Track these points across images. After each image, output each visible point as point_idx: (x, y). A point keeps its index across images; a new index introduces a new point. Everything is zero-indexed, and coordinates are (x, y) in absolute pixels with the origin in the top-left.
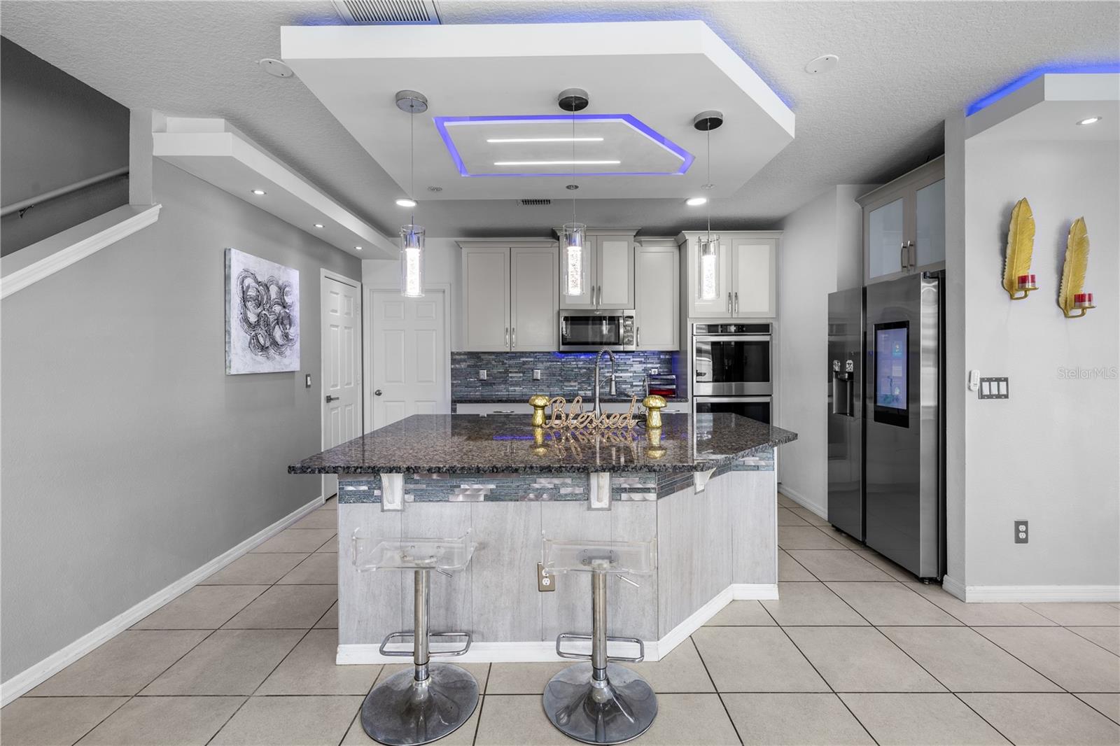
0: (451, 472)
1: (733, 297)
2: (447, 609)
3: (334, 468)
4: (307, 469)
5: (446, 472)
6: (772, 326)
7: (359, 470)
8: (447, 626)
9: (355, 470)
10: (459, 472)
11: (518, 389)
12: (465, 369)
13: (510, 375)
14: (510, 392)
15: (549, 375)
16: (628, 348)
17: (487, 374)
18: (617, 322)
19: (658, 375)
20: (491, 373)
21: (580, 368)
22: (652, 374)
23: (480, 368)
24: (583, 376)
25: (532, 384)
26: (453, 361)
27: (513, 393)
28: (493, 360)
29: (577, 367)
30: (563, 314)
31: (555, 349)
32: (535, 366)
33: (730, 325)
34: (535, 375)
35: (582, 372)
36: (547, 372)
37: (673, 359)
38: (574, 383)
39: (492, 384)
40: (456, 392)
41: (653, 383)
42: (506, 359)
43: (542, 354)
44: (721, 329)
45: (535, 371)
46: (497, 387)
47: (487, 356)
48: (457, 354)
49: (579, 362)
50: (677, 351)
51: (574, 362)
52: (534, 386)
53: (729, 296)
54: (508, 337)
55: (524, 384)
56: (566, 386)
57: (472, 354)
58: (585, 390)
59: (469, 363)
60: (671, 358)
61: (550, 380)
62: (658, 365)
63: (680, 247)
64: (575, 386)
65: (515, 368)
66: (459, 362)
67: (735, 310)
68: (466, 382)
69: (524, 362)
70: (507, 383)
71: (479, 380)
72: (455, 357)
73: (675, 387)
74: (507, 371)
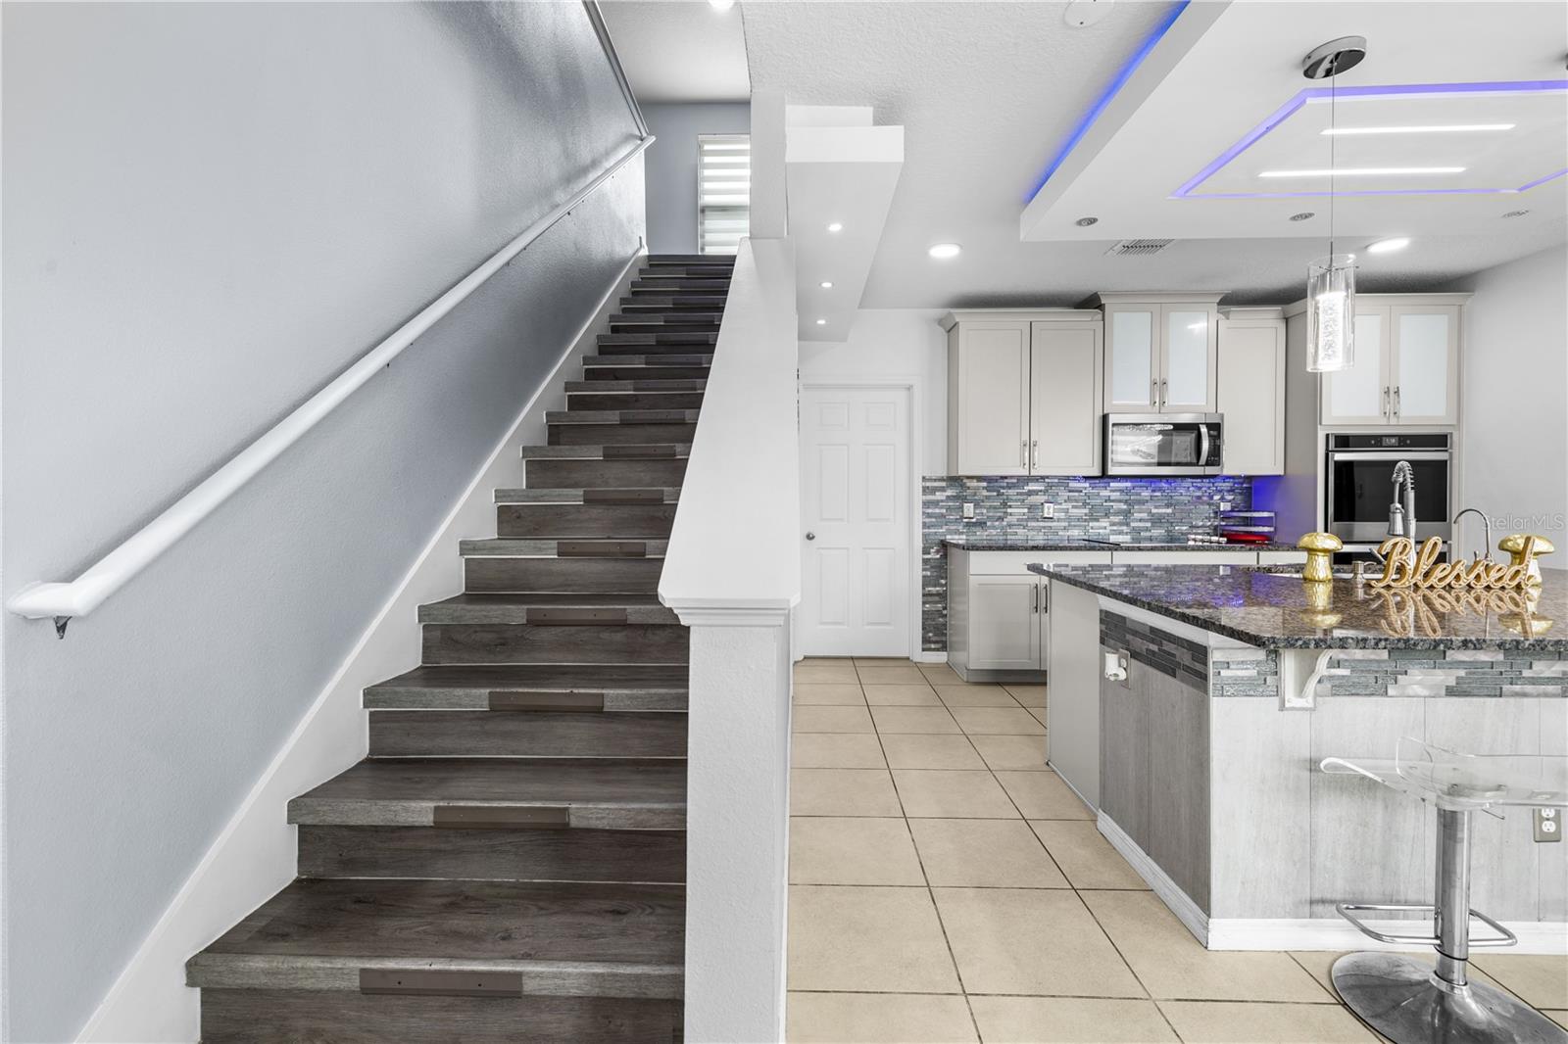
0: (1538, 648)
1: (1391, 393)
2: (1384, 867)
3: (1340, 640)
4: (1297, 640)
5: (1529, 649)
6: (1451, 437)
7: (1383, 643)
8: (1384, 895)
9: (1377, 644)
10: (1551, 648)
11: (1021, 531)
12: (942, 501)
13: (1009, 510)
14: (1009, 537)
15: (1066, 511)
16: (1210, 470)
17: (975, 508)
18: (1196, 432)
19: (1232, 511)
20: (981, 507)
21: (1113, 501)
22: (1222, 509)
23: (965, 500)
24: (1118, 513)
25: (1042, 524)
26: (925, 490)
27: (1013, 537)
28: (984, 488)
29: (1108, 500)
30: (1112, 419)
31: (1097, 472)
32: (1046, 497)
33: (1386, 436)
34: (1046, 510)
35: (1117, 506)
36: (1064, 506)
37: (1255, 489)
38: (1104, 523)
39: (981, 524)
40: (929, 534)
41: (1223, 523)
42: (1003, 488)
43: (1056, 481)
44: (1373, 442)
45: (1046, 505)
46: (989, 528)
47: (974, 484)
48: (930, 480)
49: (1111, 491)
50: (1280, 476)
51: (1105, 493)
52: (1044, 527)
53: (1387, 392)
54: (1027, 454)
55: (1029, 524)
56: (1092, 528)
57: (954, 480)
58: (1121, 533)
59: (949, 493)
60: (1250, 488)
61: (1069, 519)
62: (1231, 497)
63: (1287, 320)
64: (1105, 528)
65: (1016, 501)
66: (934, 490)
67: (1395, 413)
68: (943, 520)
69: (1029, 491)
70: (1005, 523)
71: (962, 517)
72: (928, 484)
73: (1272, 529)
74: (1005, 505)
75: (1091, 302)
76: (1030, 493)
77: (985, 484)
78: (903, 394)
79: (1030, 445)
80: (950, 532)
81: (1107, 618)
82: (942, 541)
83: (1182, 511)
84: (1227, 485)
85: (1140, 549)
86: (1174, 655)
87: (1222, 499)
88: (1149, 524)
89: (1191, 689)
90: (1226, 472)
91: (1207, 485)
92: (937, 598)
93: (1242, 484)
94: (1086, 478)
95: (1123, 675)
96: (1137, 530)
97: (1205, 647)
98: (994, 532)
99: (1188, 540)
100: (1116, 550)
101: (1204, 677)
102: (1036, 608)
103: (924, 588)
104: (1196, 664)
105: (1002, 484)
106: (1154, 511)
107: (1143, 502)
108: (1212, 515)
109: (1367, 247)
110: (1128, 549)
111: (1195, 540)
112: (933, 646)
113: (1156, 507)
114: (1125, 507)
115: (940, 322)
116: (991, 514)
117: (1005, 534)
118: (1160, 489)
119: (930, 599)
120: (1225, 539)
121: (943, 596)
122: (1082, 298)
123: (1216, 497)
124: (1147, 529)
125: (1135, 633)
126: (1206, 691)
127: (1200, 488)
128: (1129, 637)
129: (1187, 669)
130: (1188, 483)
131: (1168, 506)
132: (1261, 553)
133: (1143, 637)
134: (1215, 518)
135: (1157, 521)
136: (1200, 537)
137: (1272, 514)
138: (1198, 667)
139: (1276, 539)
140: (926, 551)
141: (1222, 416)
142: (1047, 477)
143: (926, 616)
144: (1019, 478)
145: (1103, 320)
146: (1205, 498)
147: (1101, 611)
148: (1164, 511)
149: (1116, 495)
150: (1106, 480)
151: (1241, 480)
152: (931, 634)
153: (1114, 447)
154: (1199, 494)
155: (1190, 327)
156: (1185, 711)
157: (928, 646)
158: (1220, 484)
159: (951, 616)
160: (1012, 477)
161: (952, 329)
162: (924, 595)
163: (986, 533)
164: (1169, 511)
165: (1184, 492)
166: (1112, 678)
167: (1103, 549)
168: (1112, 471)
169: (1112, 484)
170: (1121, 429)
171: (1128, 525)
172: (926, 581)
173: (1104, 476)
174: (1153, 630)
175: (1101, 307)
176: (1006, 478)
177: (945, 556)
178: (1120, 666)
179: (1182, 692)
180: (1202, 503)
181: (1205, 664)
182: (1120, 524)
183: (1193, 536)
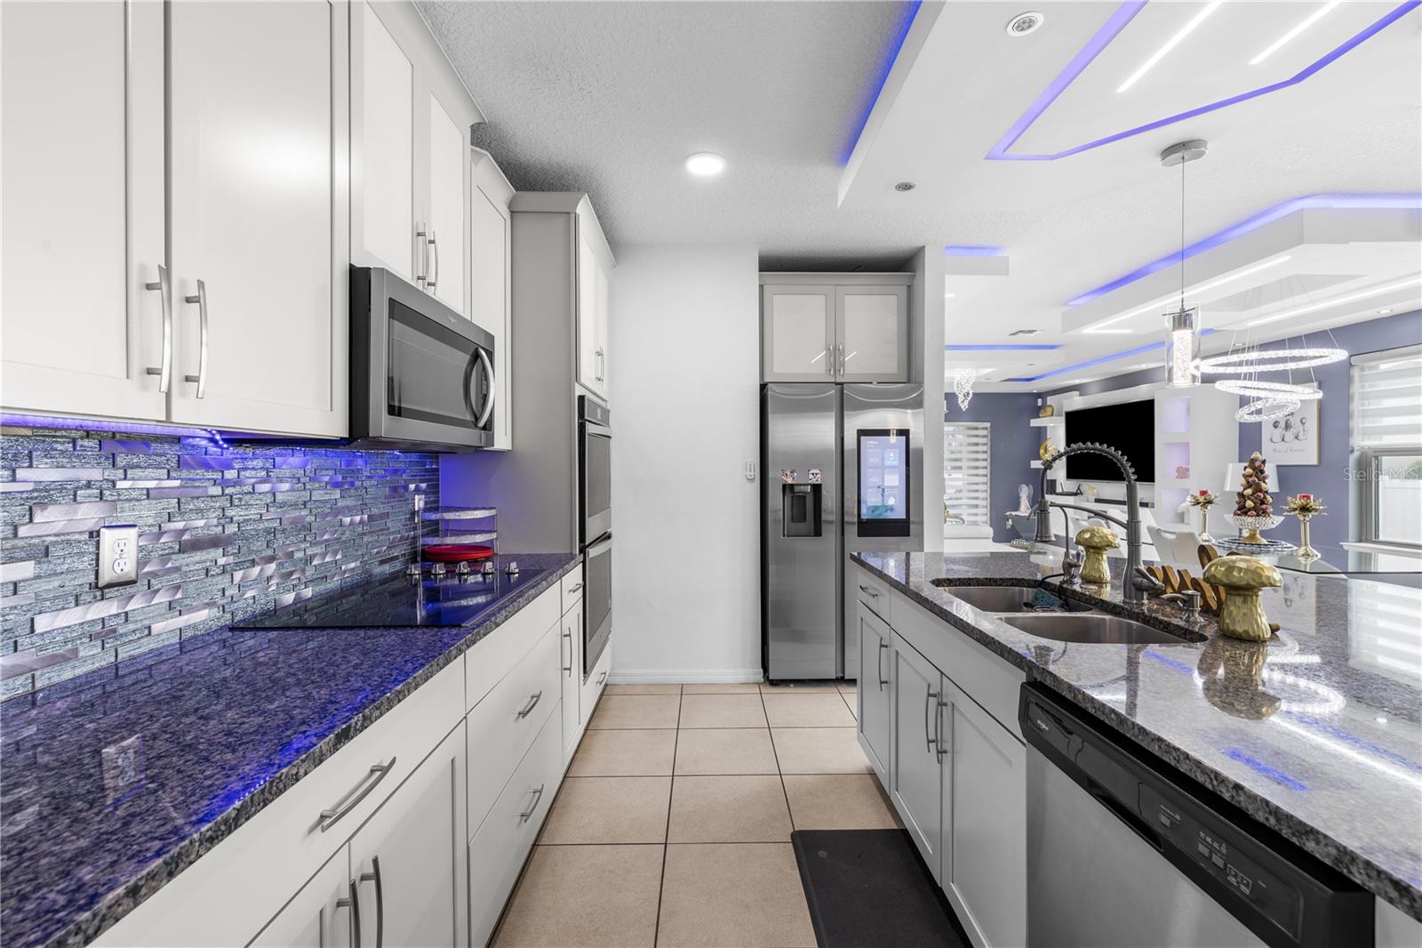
19: (424, 510)
33: (599, 406)
50: (509, 452)
53: (597, 353)
63: (513, 214)
67: (601, 380)
73: (494, 536)
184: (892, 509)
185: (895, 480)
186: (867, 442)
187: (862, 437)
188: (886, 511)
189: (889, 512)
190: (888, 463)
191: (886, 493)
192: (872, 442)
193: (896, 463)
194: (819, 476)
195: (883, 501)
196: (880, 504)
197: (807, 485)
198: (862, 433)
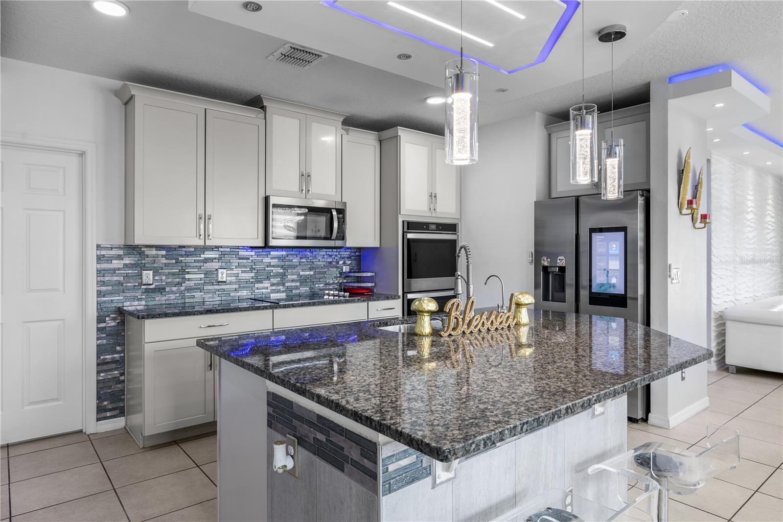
1: (433, 196)
6: (458, 226)
11: (198, 294)
12: (119, 269)
13: (187, 276)
14: (187, 300)
15: (237, 276)
16: (339, 243)
17: (154, 276)
18: (329, 214)
19: (350, 272)
20: (160, 274)
21: (273, 266)
22: (344, 271)
23: (144, 267)
24: (276, 275)
25: (216, 287)
26: (99, 258)
27: (191, 300)
28: (163, 256)
29: (269, 265)
30: (273, 200)
31: (260, 243)
32: (220, 264)
33: (431, 223)
34: (220, 275)
35: (275, 270)
36: (235, 272)
37: (362, 256)
38: (266, 284)
39: (160, 290)
40: (104, 302)
41: (345, 281)
42: (182, 256)
43: (229, 250)
44: (425, 227)
45: (220, 271)
46: (169, 293)
47: (153, 252)
48: (106, 248)
49: (270, 259)
50: (377, 248)
51: (267, 260)
52: (219, 290)
53: (431, 196)
54: (202, 226)
55: (205, 288)
56: (257, 289)
57: (132, 249)
58: (278, 291)
59: (127, 261)
60: (360, 255)
61: (239, 282)
62: (349, 262)
63: (381, 141)
64: (267, 288)
65: (193, 267)
66: (110, 260)
67: (435, 209)
68: (121, 288)
69: (205, 259)
70: (183, 288)
71: (141, 284)
72: (103, 252)
73: (373, 284)
74: (183, 272)
75: (256, 102)
76: (206, 260)
77: (164, 253)
78: (74, 160)
79: (205, 218)
80: (127, 299)
81: (274, 400)
82: (119, 308)
83: (320, 273)
84: (346, 254)
85: (293, 306)
86: (342, 449)
87: (344, 263)
88: (298, 284)
89: (359, 486)
90: (348, 245)
91: (335, 253)
92: (114, 366)
93: (355, 252)
94: (252, 248)
95: (290, 464)
96: (289, 289)
97: (375, 444)
98: (172, 296)
99: (324, 295)
100: (276, 308)
101: (374, 476)
102: (211, 365)
103: (98, 357)
104: (365, 460)
105: (180, 253)
106: (302, 273)
107: (295, 267)
108: (338, 275)
109: (426, 99)
110: (285, 307)
111: (328, 295)
112: (108, 414)
113: (303, 270)
114: (282, 271)
115: (117, 93)
116: (169, 280)
117: (184, 298)
118: (306, 257)
119: (105, 367)
120: (348, 294)
121: (120, 363)
122: (249, 98)
123: (341, 262)
124: (297, 288)
125: (301, 419)
126: (375, 490)
127: (331, 256)
128: (296, 423)
129: (355, 464)
130: (323, 252)
131: (310, 269)
132: (370, 303)
133: (310, 424)
134: (340, 277)
135: (303, 281)
136: (332, 292)
137: (373, 274)
138: (367, 463)
139: (375, 291)
140: (100, 319)
141: (345, 203)
142: (221, 247)
143: (101, 385)
144: (196, 248)
145: (265, 119)
146: (334, 263)
147: (268, 393)
148: (308, 273)
149: (274, 262)
150: (267, 250)
151: (355, 250)
152: (105, 403)
153: (274, 223)
154: (330, 260)
155: (324, 139)
156: (354, 509)
157: (103, 415)
158: (343, 253)
159: (128, 381)
160: (189, 247)
161: (129, 102)
162: (98, 365)
163: (164, 298)
164: (312, 273)
165: (321, 259)
166: (281, 471)
167: (265, 308)
168: (273, 243)
169: (272, 253)
170: (279, 210)
171: (283, 285)
172: (100, 350)
173: (266, 246)
174: (320, 417)
175: (263, 108)
176: (184, 247)
177: (122, 323)
178: (288, 454)
179: (351, 488)
180: (332, 267)
181: (375, 462)
182: (278, 284)
183: (327, 292)
184: (614, 286)
185: (616, 265)
186: (597, 237)
187: (593, 234)
188: (610, 287)
189: (612, 288)
190: (611, 252)
191: (610, 274)
192: (599, 237)
193: (617, 252)
194: (564, 261)
195: (608, 280)
196: (605, 282)
197: (556, 267)
198: (592, 231)
